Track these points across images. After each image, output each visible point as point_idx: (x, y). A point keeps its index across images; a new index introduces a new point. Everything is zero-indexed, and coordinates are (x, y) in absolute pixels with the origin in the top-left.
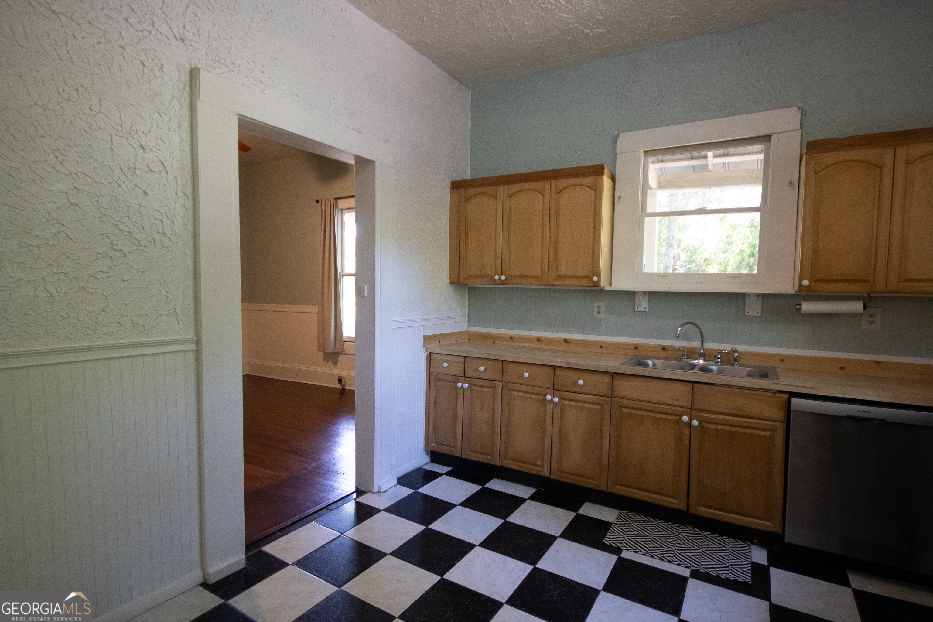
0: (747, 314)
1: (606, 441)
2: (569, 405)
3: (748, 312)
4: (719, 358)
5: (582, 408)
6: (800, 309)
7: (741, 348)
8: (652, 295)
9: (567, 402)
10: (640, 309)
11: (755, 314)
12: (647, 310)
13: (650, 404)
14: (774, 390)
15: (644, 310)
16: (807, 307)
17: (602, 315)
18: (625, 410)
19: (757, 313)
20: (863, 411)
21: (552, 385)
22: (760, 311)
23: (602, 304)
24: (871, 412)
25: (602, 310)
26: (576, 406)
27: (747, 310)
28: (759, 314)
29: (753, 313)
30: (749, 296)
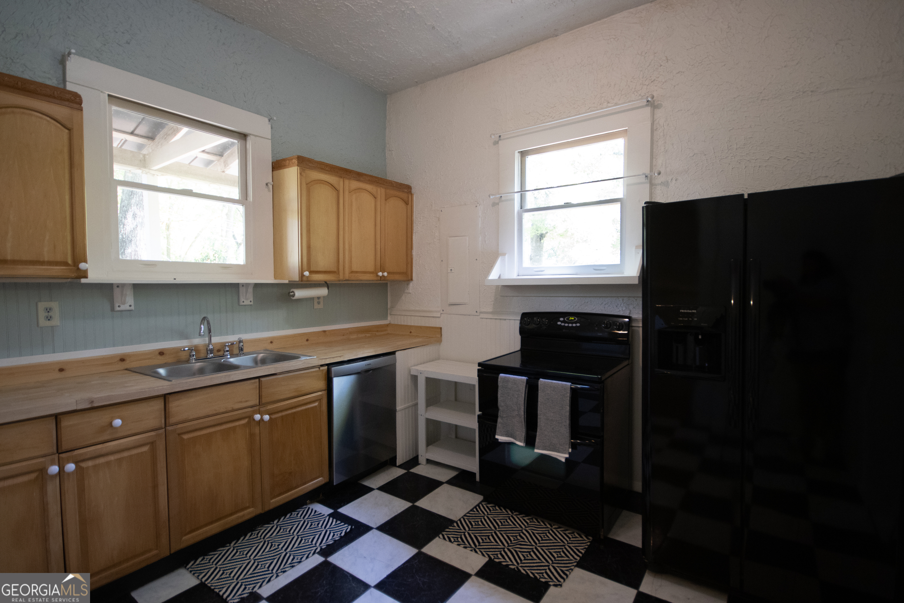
0: (242, 303)
1: (163, 490)
2: (95, 466)
3: (243, 302)
4: (227, 351)
5: (120, 460)
6: (294, 296)
7: (245, 337)
8: (138, 288)
9: (90, 463)
10: (123, 308)
11: (249, 303)
12: (133, 308)
13: (218, 417)
14: (318, 365)
15: (128, 308)
16: (299, 293)
17: (56, 322)
18: (185, 437)
19: (251, 301)
20: (368, 365)
21: (55, 448)
22: (252, 300)
23: (55, 305)
24: (370, 364)
25: (56, 313)
26: (108, 463)
27: (242, 299)
28: (252, 303)
29: (247, 302)
30: (243, 286)
